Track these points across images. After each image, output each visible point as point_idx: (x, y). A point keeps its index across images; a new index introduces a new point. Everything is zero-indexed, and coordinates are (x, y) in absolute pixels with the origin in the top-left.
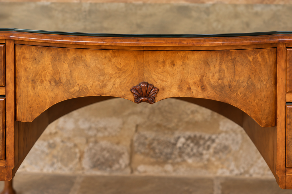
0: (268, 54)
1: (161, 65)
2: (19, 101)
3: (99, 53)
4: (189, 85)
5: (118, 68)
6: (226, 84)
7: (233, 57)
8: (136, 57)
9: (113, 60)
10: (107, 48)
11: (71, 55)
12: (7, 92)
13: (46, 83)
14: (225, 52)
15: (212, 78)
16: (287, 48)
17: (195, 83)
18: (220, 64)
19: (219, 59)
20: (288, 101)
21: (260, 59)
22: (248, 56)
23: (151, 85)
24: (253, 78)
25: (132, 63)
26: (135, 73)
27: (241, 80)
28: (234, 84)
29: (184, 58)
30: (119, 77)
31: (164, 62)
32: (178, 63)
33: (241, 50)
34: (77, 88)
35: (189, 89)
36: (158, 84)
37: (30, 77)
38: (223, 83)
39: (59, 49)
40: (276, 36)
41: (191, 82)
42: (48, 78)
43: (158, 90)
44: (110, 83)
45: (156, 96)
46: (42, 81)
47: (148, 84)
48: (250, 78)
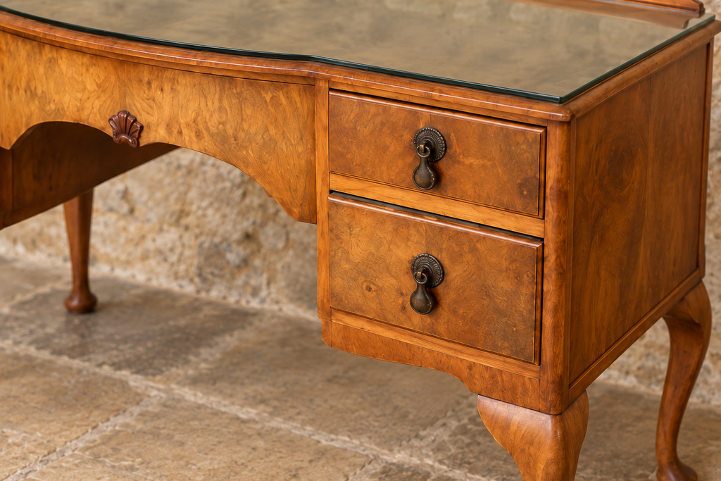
0: (300, 95)
1: (145, 88)
3: (75, 56)
4: (180, 127)
5: (97, 83)
6: (230, 132)
7: (238, 90)
8: (116, 69)
9: (91, 70)
10: (85, 50)
11: (48, 52)
13: (22, 92)
14: (227, 79)
15: (210, 120)
16: (330, 89)
17: (188, 125)
18: (220, 100)
19: (218, 89)
20: (333, 187)
21: (283, 100)
22: (262, 92)
23: (133, 116)
24: (272, 131)
25: (113, 78)
26: (117, 95)
27: (253, 130)
28: (242, 135)
29: (173, 81)
30: (98, 98)
31: (149, 83)
32: (167, 87)
33: (253, 80)
34: (53, 106)
35: (180, 133)
36: (143, 118)
37: (7, 82)
38: (225, 130)
39: (35, 43)
40: (310, 64)
41: (182, 121)
42: (24, 85)
43: (142, 127)
44: (88, 105)
45: (139, 136)
46: (18, 89)
47: (129, 114)
48: (267, 130)
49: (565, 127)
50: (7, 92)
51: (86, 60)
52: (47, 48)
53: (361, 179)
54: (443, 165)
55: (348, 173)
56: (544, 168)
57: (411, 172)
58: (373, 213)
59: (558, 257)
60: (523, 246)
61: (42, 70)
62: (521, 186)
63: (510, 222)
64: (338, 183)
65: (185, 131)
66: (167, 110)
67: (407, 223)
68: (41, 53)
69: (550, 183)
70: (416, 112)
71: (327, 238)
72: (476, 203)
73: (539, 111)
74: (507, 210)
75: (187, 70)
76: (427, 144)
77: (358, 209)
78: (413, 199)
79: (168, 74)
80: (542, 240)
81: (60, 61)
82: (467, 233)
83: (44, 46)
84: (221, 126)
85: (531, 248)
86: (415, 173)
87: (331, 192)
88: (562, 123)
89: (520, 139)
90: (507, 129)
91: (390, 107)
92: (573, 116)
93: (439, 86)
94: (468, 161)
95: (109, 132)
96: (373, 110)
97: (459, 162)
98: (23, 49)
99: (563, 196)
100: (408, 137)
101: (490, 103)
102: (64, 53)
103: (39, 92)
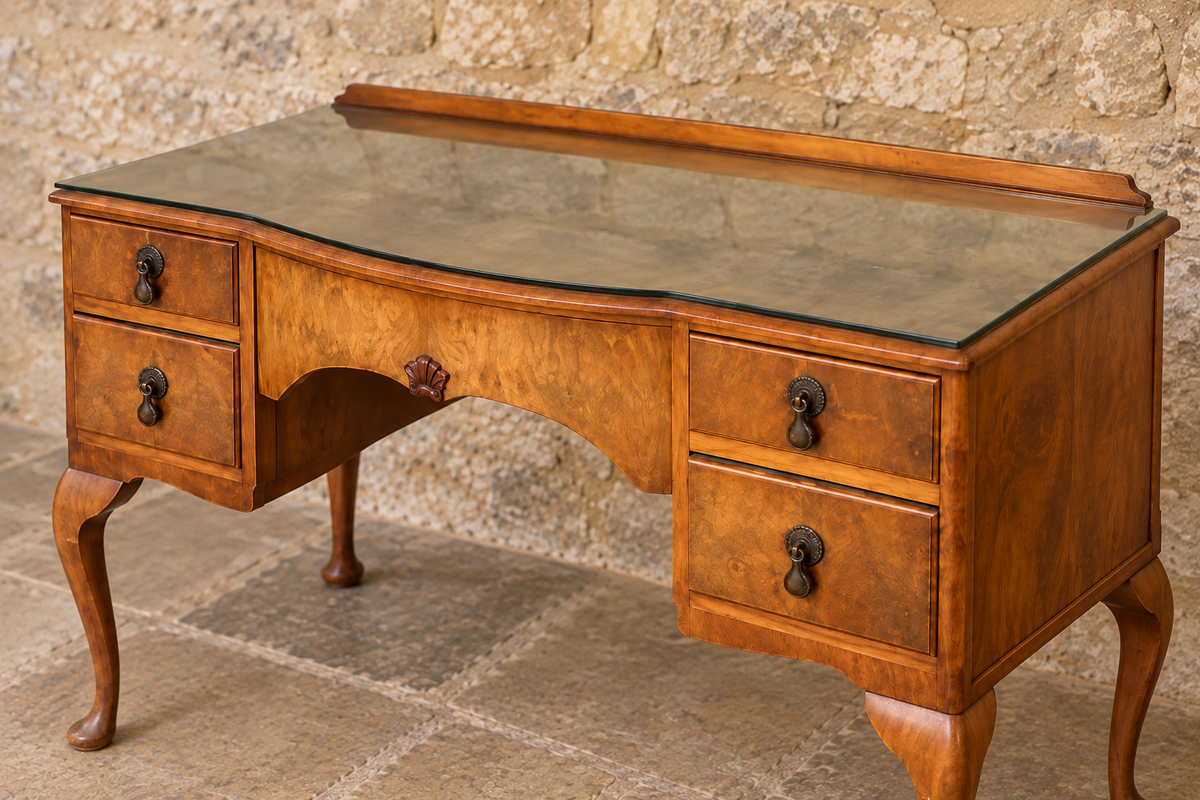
0: (652, 339)
1: (454, 328)
2: (261, 355)
3: (365, 288)
4: (498, 377)
5: (391, 321)
6: (563, 383)
7: (574, 333)
8: (416, 303)
9: (384, 305)
11: (330, 282)
12: (241, 338)
13: (295, 329)
14: (561, 319)
15: (537, 370)
16: (691, 332)
17: (508, 374)
18: (551, 344)
19: (548, 332)
20: (693, 448)
21: (630, 343)
22: (605, 336)
23: (437, 364)
24: (616, 382)
25: (412, 316)
26: (416, 336)
27: (591, 382)
28: (577, 387)
29: (489, 320)
30: (392, 338)
31: (459, 322)
32: (482, 328)
33: (594, 319)
34: (335, 349)
35: (498, 384)
36: (450, 364)
37: (276, 317)
38: (556, 381)
39: (313, 269)
40: (666, 301)
41: (501, 370)
42: (298, 320)
43: (448, 377)
44: (379, 347)
45: (444, 388)
46: (290, 326)
47: (431, 361)
48: (609, 380)
49: (963, 376)
50: (275, 328)
51: (378, 292)
52: (329, 277)
53: (728, 438)
54: (823, 420)
55: (711, 432)
56: (938, 425)
57: (785, 430)
58: (742, 478)
59: (956, 528)
60: (914, 516)
61: (321, 303)
62: (912, 445)
63: (900, 488)
64: (700, 442)
65: (504, 382)
66: (481, 358)
67: (781, 489)
68: (320, 280)
69: (946, 442)
70: (790, 360)
71: (685, 509)
72: (859, 464)
73: (931, 358)
74: (895, 474)
75: (511, 308)
76: (804, 396)
77: (723, 473)
78: (787, 461)
79: (485, 312)
80: (938, 508)
81: (345, 293)
82: (850, 501)
83: (325, 273)
84: (551, 377)
85: (924, 518)
86: (790, 430)
87: (691, 453)
88: (959, 372)
89: (911, 390)
90: (895, 378)
91: (760, 353)
92: (971, 364)
93: (819, 329)
94: (850, 417)
95: (404, 380)
96: (741, 356)
97: (840, 418)
98: (298, 277)
99: (960, 457)
100: (781, 387)
101: (876, 349)
102: (350, 282)
103: (318, 331)
